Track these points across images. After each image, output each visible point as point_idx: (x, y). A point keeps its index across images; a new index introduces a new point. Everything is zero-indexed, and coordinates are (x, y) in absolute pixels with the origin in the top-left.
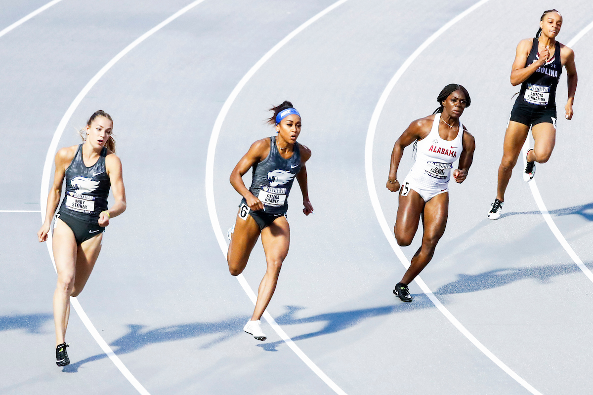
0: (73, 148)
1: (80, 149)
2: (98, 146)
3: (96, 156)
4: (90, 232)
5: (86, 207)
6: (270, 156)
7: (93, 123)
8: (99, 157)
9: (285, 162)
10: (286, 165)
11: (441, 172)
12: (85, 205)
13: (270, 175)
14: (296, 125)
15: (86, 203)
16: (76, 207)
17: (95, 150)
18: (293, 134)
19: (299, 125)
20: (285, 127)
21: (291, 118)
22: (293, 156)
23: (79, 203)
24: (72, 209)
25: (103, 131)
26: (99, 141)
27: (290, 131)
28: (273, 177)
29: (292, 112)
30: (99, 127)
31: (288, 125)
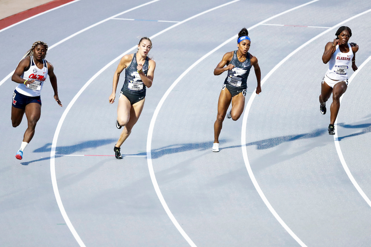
0: (131, 55)
1: (135, 56)
2: (144, 55)
3: (143, 60)
4: (139, 98)
5: (139, 88)
6: (232, 61)
7: (141, 43)
8: (145, 61)
9: (241, 63)
10: (241, 65)
11: (342, 71)
12: (138, 87)
13: (233, 70)
14: (247, 45)
15: (139, 86)
16: (134, 88)
17: (143, 57)
18: (245, 49)
19: (249, 45)
20: (241, 45)
21: (245, 41)
22: (245, 61)
23: (135, 86)
24: (132, 89)
25: (146, 47)
26: (145, 52)
27: (244, 48)
28: (235, 71)
29: (246, 38)
30: (144, 45)
31: (243, 44)
